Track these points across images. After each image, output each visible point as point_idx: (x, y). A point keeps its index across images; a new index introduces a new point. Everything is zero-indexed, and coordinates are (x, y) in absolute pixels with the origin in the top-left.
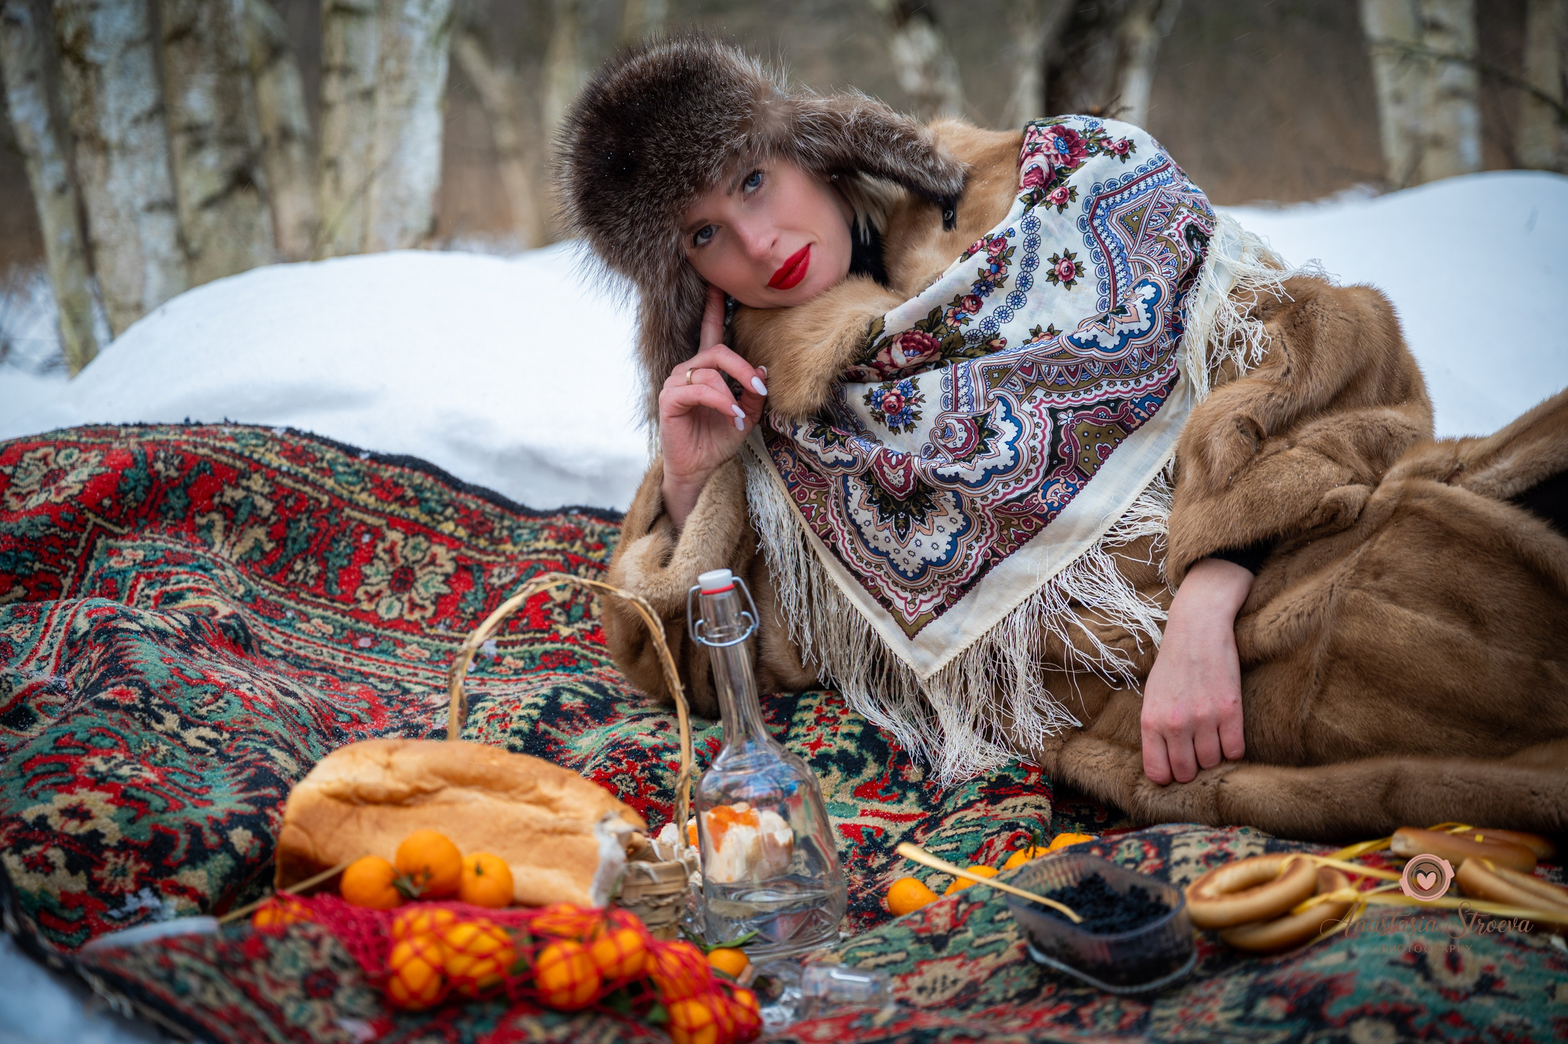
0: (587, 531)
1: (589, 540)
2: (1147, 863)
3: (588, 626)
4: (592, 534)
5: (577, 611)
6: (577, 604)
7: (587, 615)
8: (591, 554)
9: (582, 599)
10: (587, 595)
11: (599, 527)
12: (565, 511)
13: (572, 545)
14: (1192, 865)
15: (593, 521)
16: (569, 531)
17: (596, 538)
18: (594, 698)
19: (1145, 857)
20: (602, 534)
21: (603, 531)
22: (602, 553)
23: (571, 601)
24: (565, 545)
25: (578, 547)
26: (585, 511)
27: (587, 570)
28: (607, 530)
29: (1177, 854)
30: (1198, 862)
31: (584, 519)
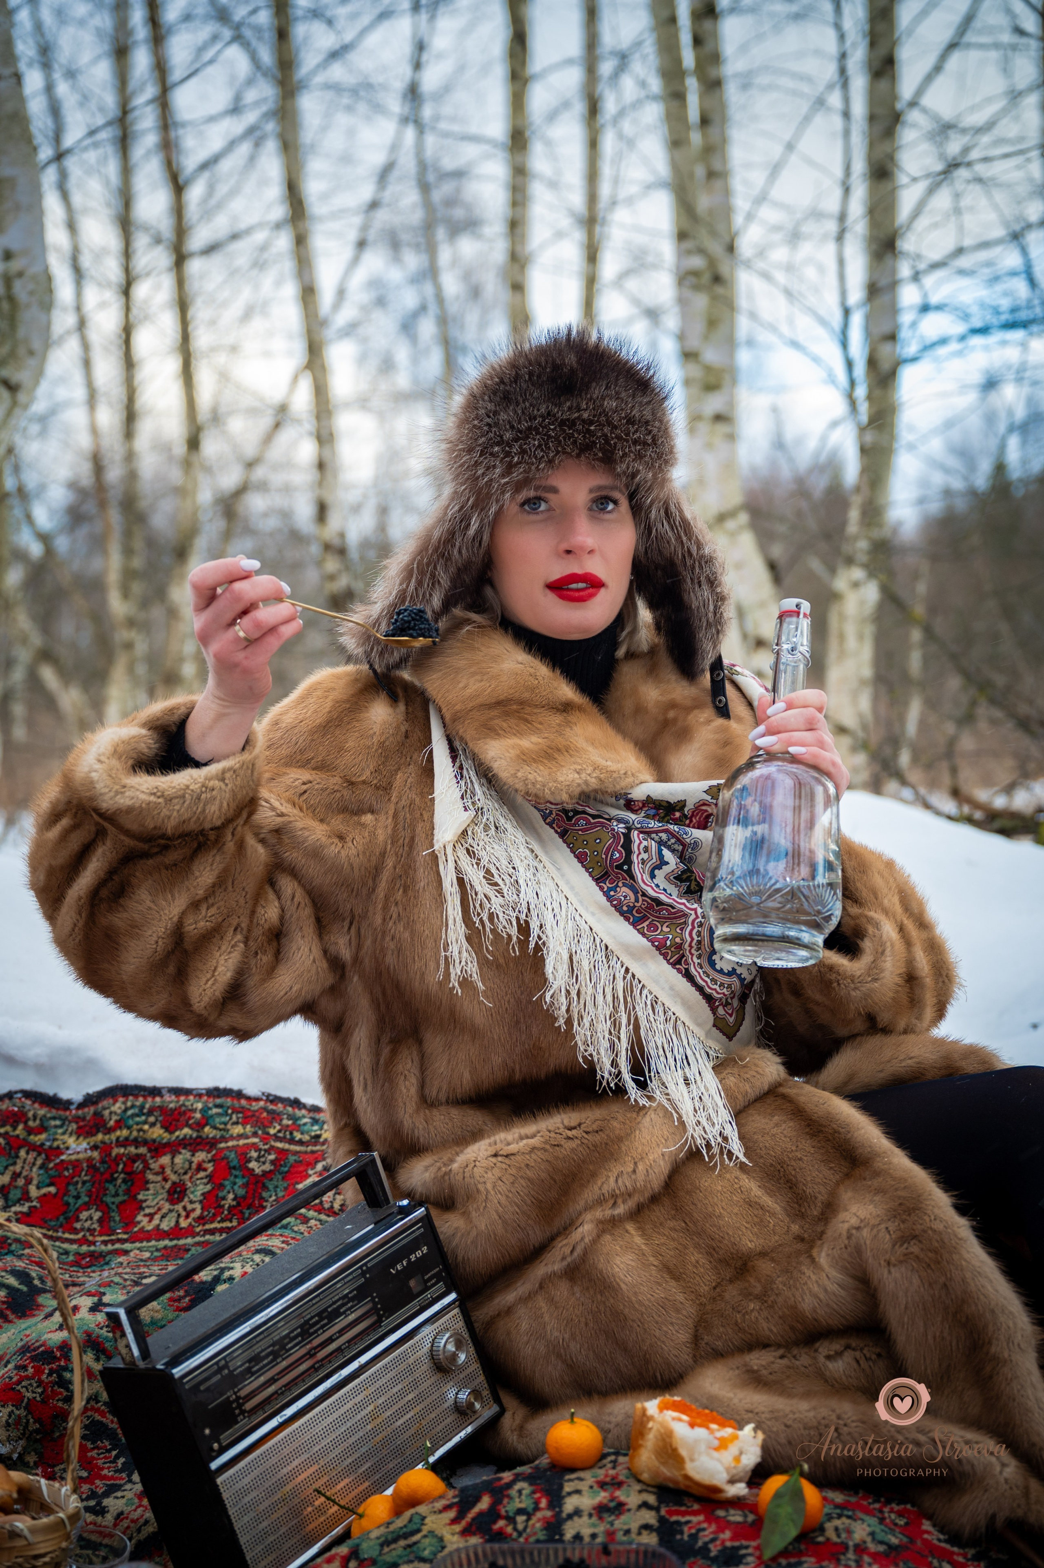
0: (30, 1114)
1: (31, 1123)
2: (539, 1515)
3: (25, 1209)
4: (35, 1117)
5: (15, 1194)
6: (16, 1187)
7: (26, 1197)
8: (32, 1137)
9: (21, 1182)
10: (26, 1177)
11: (42, 1112)
12: (10, 1095)
13: (15, 1129)
14: (585, 1518)
15: (36, 1105)
16: (14, 1114)
17: (38, 1122)
18: (18, 1290)
19: (537, 1509)
20: (43, 1119)
21: (45, 1116)
22: (43, 1136)
23: (10, 1184)
24: (8, 1128)
25: (20, 1130)
26: (28, 1094)
27: (28, 1153)
28: (49, 1115)
29: (570, 1504)
30: (590, 1515)
31: (28, 1102)
